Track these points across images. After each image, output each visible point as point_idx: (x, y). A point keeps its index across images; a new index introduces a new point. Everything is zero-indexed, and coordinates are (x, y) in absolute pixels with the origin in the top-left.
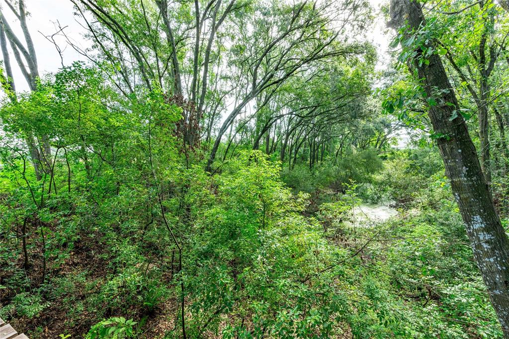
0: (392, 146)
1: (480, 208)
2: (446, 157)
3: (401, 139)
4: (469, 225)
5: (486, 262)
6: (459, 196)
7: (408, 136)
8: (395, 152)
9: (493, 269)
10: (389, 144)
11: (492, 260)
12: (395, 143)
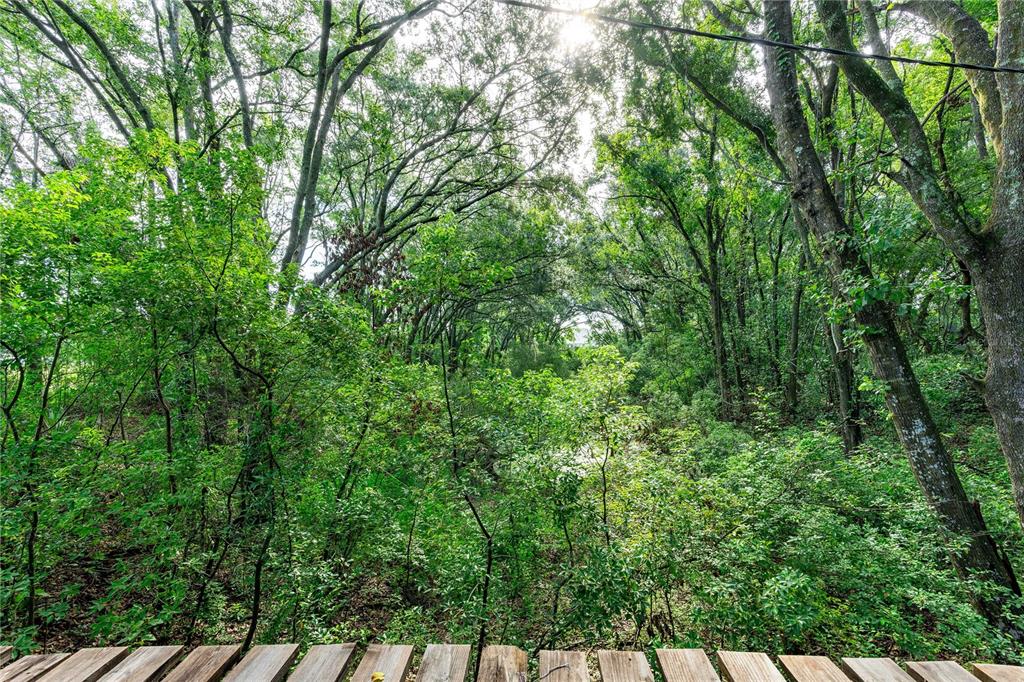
0: (568, 342)
1: (920, 411)
2: (880, 355)
3: (579, 331)
4: (910, 431)
5: (931, 469)
6: (897, 399)
7: (588, 327)
8: (573, 351)
9: (939, 476)
10: (563, 339)
11: (936, 466)
12: (571, 337)
